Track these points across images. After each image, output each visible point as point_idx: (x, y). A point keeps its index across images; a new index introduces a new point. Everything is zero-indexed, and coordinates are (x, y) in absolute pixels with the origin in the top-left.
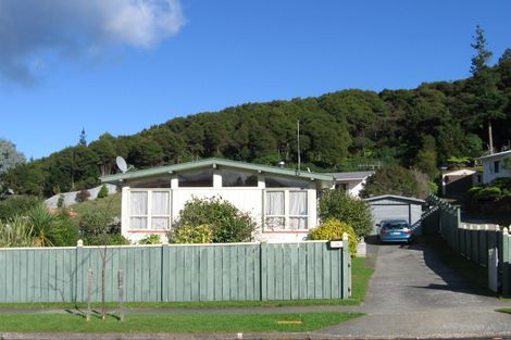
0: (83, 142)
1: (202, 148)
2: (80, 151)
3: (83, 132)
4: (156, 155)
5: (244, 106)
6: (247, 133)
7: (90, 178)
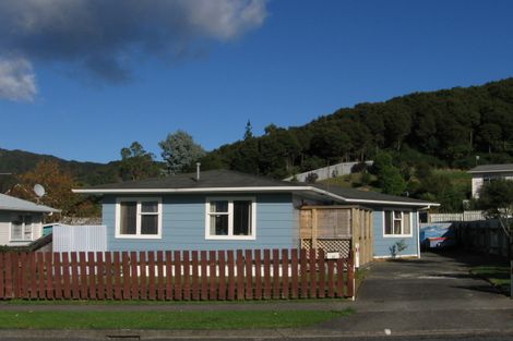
0: (248, 133)
1: (383, 139)
2: (266, 142)
3: (249, 124)
4: (345, 146)
5: (412, 96)
6: (434, 123)
7: (278, 170)
